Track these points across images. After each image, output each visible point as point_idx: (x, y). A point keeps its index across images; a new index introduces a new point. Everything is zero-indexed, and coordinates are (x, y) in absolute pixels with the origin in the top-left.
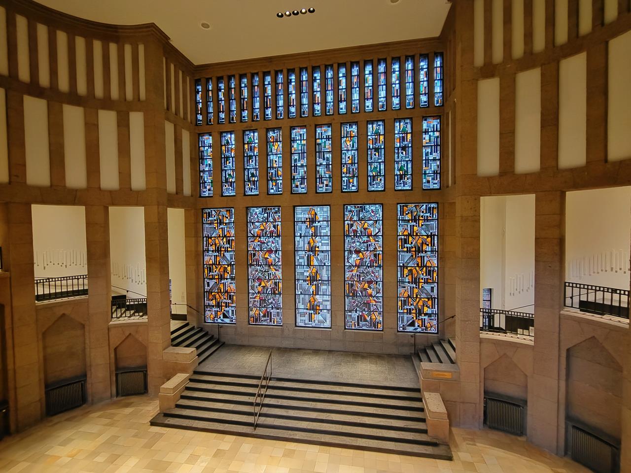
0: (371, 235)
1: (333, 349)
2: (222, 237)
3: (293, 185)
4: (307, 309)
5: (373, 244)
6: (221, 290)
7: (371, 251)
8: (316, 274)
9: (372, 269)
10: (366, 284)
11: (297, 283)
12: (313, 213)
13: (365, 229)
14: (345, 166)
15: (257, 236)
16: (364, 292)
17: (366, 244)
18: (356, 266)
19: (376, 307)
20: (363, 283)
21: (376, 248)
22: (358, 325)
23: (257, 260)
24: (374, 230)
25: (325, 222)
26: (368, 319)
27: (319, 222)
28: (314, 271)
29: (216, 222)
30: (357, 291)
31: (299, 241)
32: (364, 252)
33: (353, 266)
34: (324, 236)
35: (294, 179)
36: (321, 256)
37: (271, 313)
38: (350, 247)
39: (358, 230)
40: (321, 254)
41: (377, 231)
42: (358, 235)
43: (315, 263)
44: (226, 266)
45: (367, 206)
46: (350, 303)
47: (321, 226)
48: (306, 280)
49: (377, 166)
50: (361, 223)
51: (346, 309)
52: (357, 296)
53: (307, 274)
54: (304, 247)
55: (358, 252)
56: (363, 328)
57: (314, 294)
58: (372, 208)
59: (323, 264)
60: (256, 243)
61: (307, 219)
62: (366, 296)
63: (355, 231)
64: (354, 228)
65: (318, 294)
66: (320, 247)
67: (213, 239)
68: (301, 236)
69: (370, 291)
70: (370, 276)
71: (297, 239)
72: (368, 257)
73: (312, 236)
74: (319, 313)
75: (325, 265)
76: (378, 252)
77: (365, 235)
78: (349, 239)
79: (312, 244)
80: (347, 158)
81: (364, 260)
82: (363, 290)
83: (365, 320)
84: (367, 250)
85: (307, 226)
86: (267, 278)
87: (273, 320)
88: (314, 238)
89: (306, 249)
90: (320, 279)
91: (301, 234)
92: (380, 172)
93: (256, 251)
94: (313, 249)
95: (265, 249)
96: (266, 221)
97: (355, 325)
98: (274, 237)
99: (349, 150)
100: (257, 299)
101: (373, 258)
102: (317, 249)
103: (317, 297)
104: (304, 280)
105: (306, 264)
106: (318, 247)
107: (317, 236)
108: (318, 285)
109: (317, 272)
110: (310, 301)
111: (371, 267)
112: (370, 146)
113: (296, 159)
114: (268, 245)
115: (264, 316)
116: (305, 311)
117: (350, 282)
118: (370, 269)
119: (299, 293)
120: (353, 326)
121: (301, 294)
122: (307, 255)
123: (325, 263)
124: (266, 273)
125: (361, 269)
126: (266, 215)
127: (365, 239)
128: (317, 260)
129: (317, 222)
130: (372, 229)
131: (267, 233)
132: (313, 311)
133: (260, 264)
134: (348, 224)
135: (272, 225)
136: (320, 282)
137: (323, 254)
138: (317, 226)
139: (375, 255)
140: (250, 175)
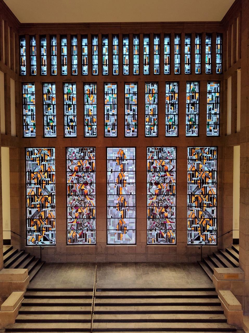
0: (167, 171)
1: (137, 260)
2: (43, 172)
3: (106, 130)
4: (116, 230)
5: (169, 178)
6: (42, 217)
7: (167, 183)
8: (124, 203)
9: (168, 197)
10: (164, 209)
11: (108, 209)
12: (122, 153)
13: (163, 166)
14: (148, 116)
15: (75, 171)
16: (161, 215)
17: (163, 178)
18: (155, 194)
19: (170, 227)
20: (161, 208)
21: (171, 181)
22: (157, 241)
23: (75, 191)
24: (169, 167)
25: (132, 160)
26: (165, 236)
27: (126, 160)
28: (123, 199)
29: (38, 159)
30: (156, 214)
31: (110, 176)
32: (162, 184)
33: (153, 194)
34: (130, 171)
35: (107, 125)
36: (128, 187)
37: (86, 234)
38: (151, 180)
39: (158, 167)
40: (128, 185)
41: (172, 167)
42: (157, 170)
43: (123, 192)
44: (47, 197)
45: (165, 149)
46: (151, 224)
47: (128, 164)
48: (116, 207)
49: (172, 117)
50: (160, 161)
51: (148, 229)
52: (156, 218)
53: (116, 202)
54: (114, 180)
55: (157, 184)
56: (161, 243)
57: (123, 217)
58: (168, 150)
59: (130, 194)
60: (74, 176)
61: (117, 158)
62: (163, 218)
63: (155, 168)
64: (154, 165)
65: (125, 218)
66: (127, 180)
67: (35, 173)
68: (112, 171)
69: (166, 214)
70: (166, 203)
71: (109, 173)
72: (165, 187)
73: (121, 171)
74: (126, 233)
75: (131, 194)
76: (172, 184)
77: (163, 171)
78: (151, 173)
79: (121, 178)
80: (149, 110)
81: (162, 190)
82: (161, 213)
83: (163, 237)
84: (165, 183)
85: (117, 164)
86: (83, 206)
87: (87, 240)
88: (122, 173)
89: (116, 182)
90: (127, 205)
91: (112, 170)
92: (174, 122)
93: (73, 183)
94: (121, 182)
95: (82, 182)
96: (83, 159)
97: (154, 241)
98: (89, 172)
99: (150, 104)
100: (75, 223)
101: (168, 188)
102: (125, 181)
103: (125, 220)
104: (114, 207)
105: (116, 194)
106: (126, 180)
107: (125, 171)
108: (125, 210)
109: (125, 200)
110: (119, 224)
111: (167, 195)
112: (167, 102)
113: (108, 109)
114: (84, 179)
115: (80, 237)
116: (115, 231)
117: (151, 208)
118: (166, 197)
119: (110, 217)
120: (153, 242)
121: (112, 218)
122: (116, 187)
123: (131, 193)
124: (83, 202)
125: (160, 197)
126: (82, 154)
127: (163, 174)
128: (125, 190)
129: (125, 160)
130: (168, 166)
131: (84, 169)
132: (121, 231)
133: (77, 194)
134: (150, 162)
135: (88, 163)
136: (127, 208)
137: (129, 185)
138: (125, 164)
139: (170, 186)
140: (69, 121)
